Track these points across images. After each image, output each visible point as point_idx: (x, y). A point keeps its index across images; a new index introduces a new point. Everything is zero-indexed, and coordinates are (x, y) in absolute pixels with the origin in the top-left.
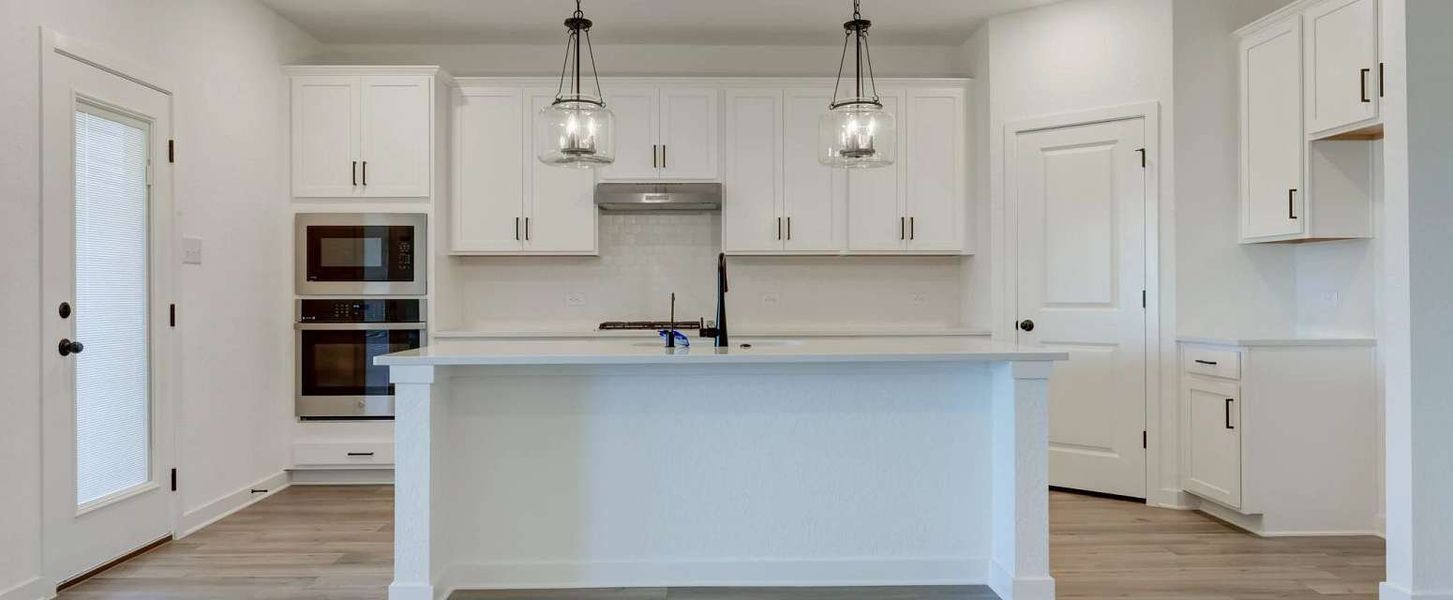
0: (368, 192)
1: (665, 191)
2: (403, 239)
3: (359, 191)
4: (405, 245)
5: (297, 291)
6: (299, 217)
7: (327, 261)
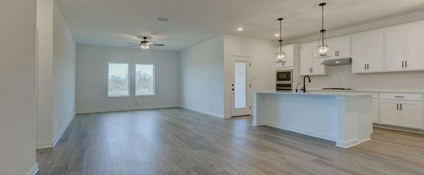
0: (285, 66)
1: (339, 61)
2: (289, 74)
3: (283, 66)
4: (289, 75)
5: (276, 82)
6: (276, 71)
7: (280, 78)
